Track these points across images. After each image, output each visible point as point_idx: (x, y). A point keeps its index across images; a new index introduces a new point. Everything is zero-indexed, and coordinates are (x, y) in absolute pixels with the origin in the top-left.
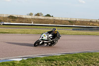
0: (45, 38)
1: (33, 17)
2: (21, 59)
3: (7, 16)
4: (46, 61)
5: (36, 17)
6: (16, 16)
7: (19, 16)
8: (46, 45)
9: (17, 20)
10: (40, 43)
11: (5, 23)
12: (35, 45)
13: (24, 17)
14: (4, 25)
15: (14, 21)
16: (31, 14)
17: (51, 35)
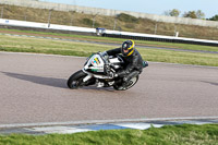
0: (99, 66)
1: (180, 19)
2: (148, 126)
3: (113, 14)
4: (210, 134)
5: (187, 21)
6: (137, 16)
7: (143, 16)
8: (100, 85)
9: (139, 26)
10: (85, 79)
11: (108, 32)
12: (69, 84)
13: (156, 18)
14: (104, 35)
15: (129, 28)
16: (174, 13)
17: (116, 60)
